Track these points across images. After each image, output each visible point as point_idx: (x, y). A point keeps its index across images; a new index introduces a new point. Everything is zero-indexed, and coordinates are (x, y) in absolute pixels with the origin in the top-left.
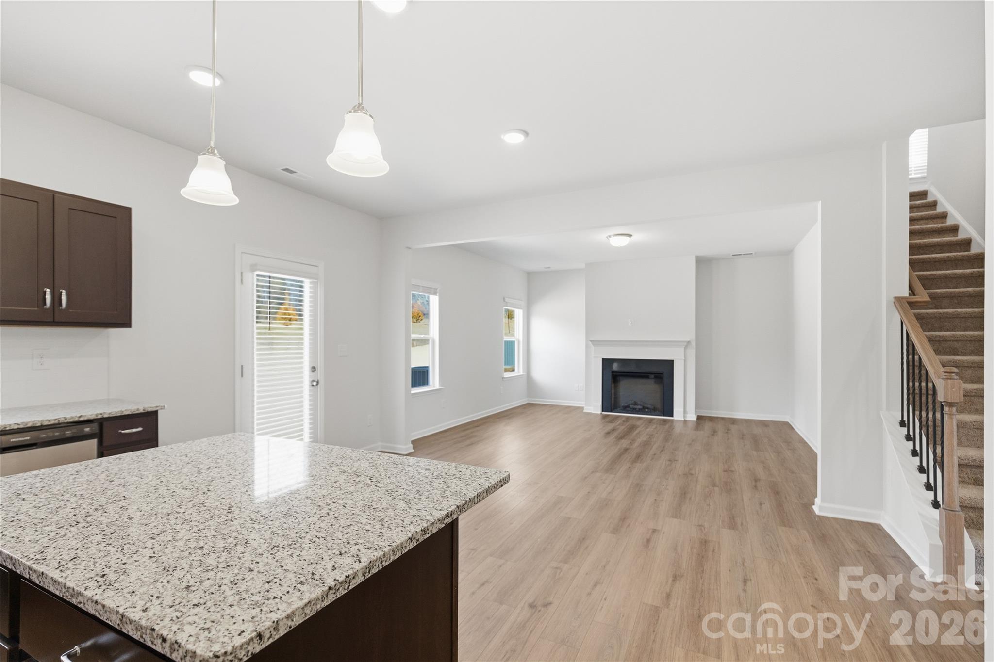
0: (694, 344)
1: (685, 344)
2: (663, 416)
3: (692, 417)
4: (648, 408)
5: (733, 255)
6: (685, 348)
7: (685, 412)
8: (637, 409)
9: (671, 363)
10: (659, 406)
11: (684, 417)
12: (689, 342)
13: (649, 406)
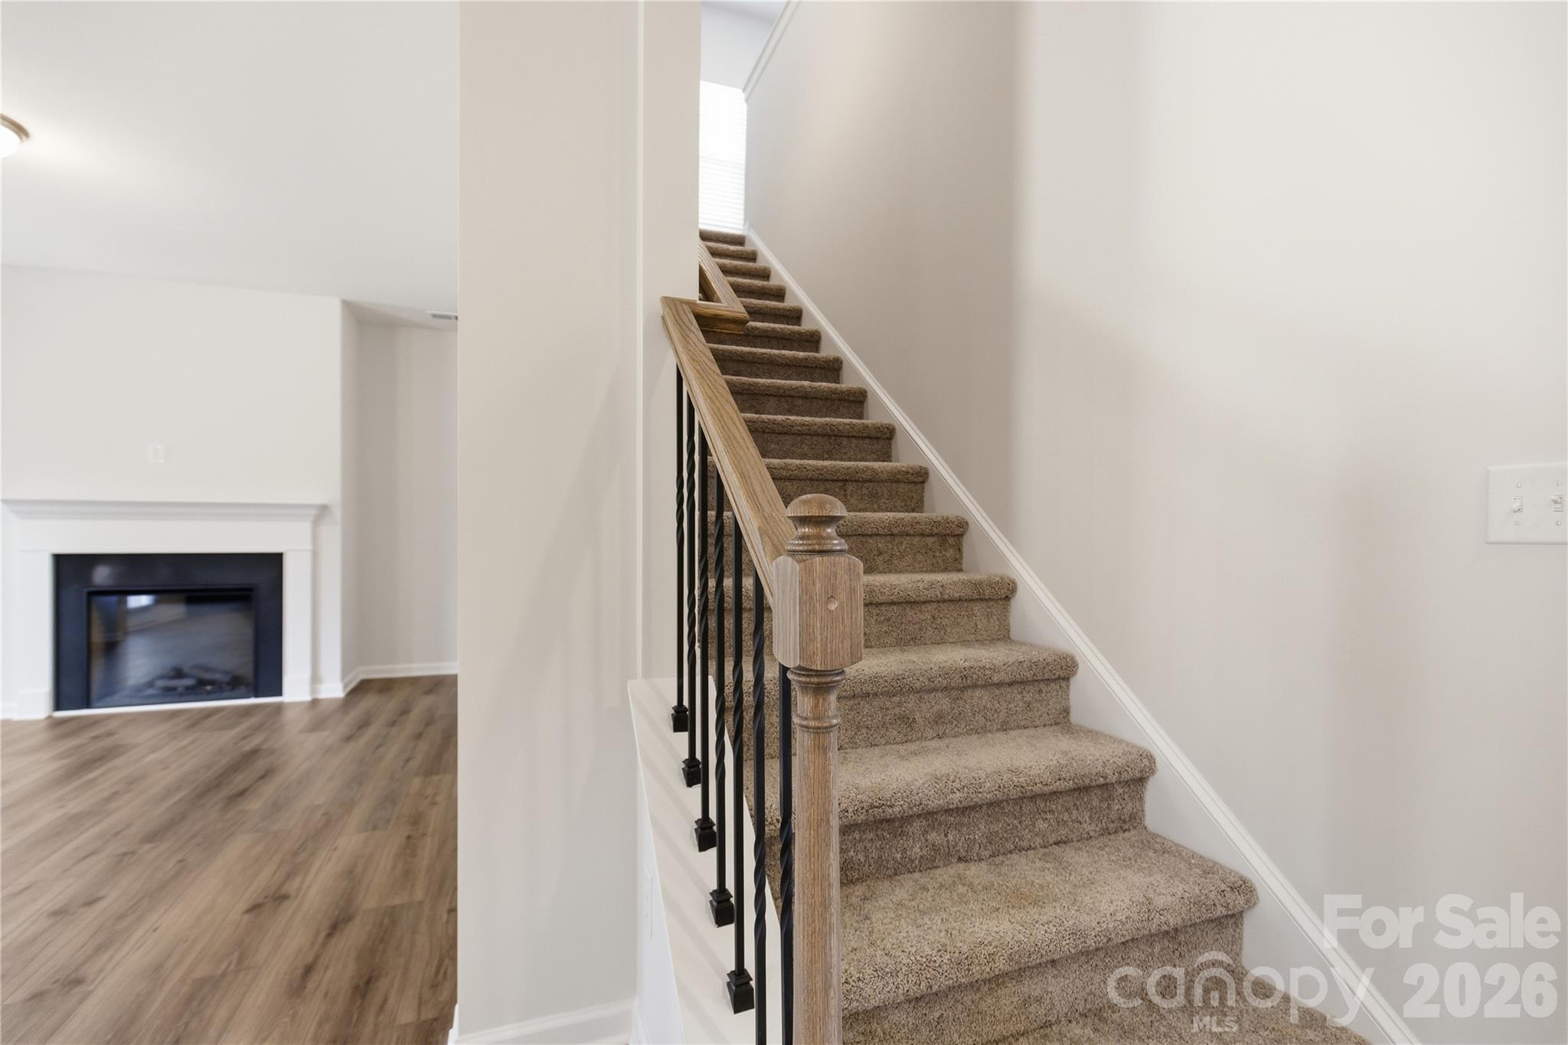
0: (337, 513)
1: (314, 512)
2: (257, 696)
3: (334, 689)
4: (212, 683)
5: (435, 316)
6: (316, 522)
7: (315, 679)
8: (180, 690)
9: (275, 561)
10: (247, 670)
11: (313, 690)
12: (324, 509)
13: (217, 676)
